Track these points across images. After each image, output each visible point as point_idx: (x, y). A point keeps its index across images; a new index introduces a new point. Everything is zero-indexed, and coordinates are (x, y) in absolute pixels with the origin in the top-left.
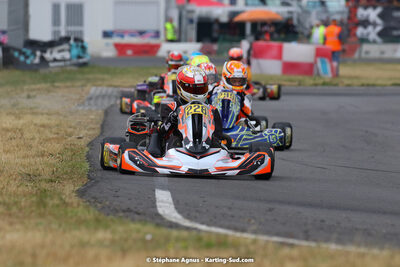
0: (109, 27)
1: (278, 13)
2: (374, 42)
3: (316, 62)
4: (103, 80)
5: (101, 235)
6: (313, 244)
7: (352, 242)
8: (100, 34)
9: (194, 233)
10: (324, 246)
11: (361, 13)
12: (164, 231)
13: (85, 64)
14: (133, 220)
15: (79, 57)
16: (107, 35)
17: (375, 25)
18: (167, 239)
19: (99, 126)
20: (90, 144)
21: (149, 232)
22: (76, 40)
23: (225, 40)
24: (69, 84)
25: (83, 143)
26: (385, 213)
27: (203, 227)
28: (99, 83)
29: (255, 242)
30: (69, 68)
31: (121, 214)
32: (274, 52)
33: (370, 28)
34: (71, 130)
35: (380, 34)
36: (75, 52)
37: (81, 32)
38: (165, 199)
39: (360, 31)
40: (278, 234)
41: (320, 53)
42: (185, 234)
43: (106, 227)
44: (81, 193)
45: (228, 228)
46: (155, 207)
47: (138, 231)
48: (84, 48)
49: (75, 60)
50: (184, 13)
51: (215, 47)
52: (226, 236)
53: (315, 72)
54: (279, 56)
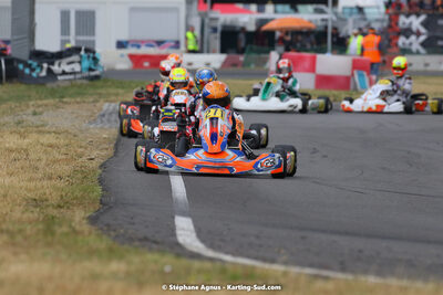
0: (124, 37)
1: (310, 21)
2: (418, 53)
3: (353, 75)
4: (117, 95)
5: (115, 266)
6: (350, 277)
7: (393, 274)
8: (114, 45)
9: (218, 264)
10: (362, 278)
11: (403, 21)
12: (184, 262)
13: (97, 78)
14: (151, 250)
15: (90, 69)
16: (121, 45)
17: (418, 34)
18: (188, 271)
19: (112, 145)
20: (103, 166)
21: (168, 263)
22: (87, 50)
23: (252, 51)
24: (78, 100)
25: (95, 164)
26: (429, 242)
27: (228, 258)
28: (113, 98)
29: (285, 274)
30: (79, 82)
31: (137, 243)
32: (307, 64)
33: (413, 38)
34: (82, 150)
35: (423, 44)
36: (86, 64)
37: (93, 42)
38: (186, 227)
39: (402, 41)
40: (311, 265)
41: (356, 65)
42: (208, 265)
43: (121, 257)
44: (93, 220)
45: (256, 258)
46: (174, 235)
47: (156, 262)
48: (95, 60)
49: (86, 73)
50: (207, 21)
51: (242, 58)
52: (253, 268)
53: (352, 86)
54: (312, 69)
